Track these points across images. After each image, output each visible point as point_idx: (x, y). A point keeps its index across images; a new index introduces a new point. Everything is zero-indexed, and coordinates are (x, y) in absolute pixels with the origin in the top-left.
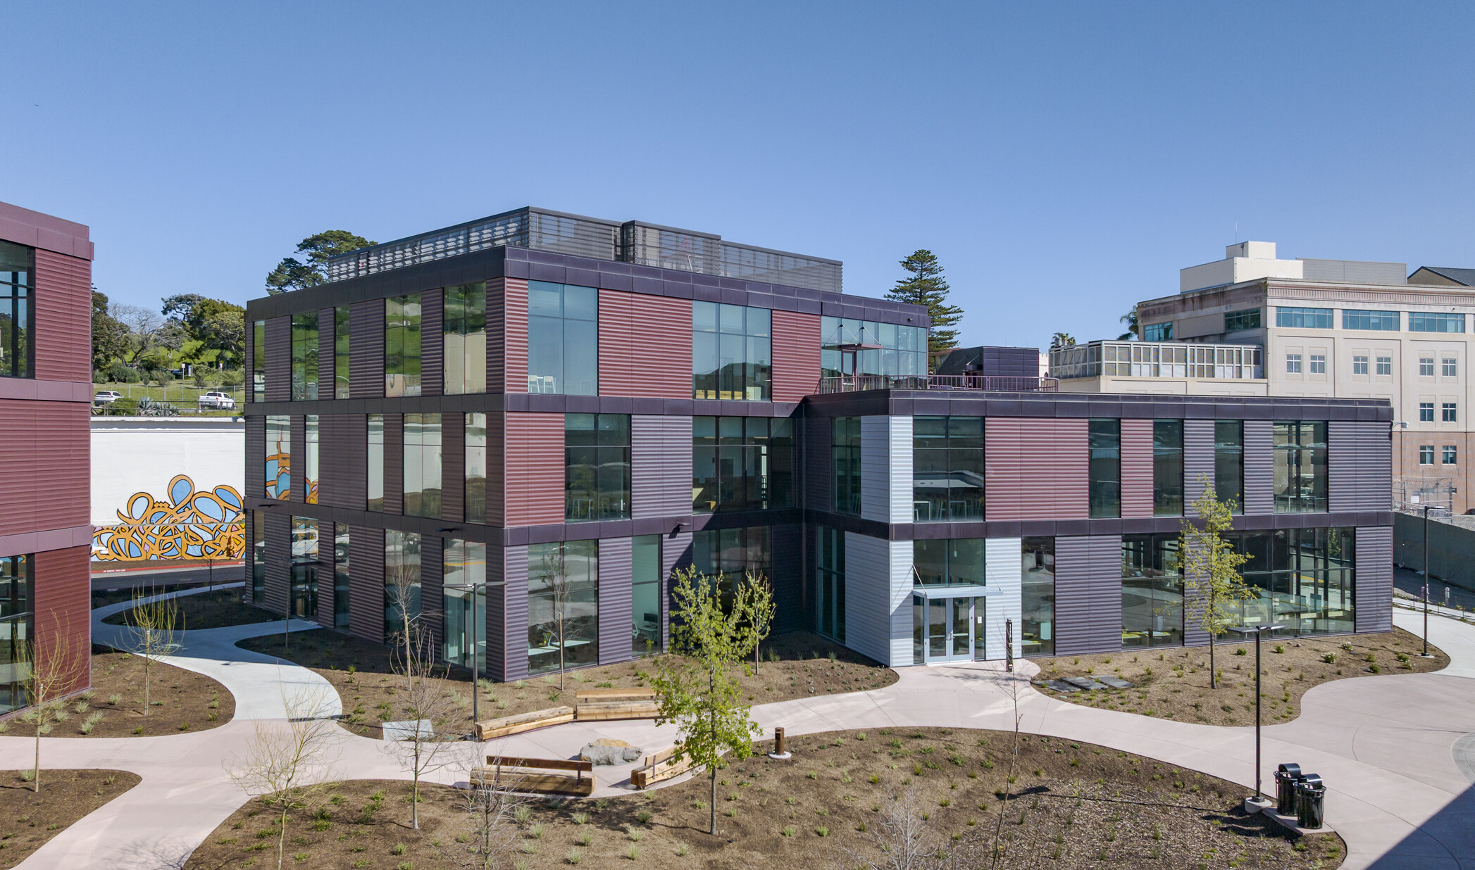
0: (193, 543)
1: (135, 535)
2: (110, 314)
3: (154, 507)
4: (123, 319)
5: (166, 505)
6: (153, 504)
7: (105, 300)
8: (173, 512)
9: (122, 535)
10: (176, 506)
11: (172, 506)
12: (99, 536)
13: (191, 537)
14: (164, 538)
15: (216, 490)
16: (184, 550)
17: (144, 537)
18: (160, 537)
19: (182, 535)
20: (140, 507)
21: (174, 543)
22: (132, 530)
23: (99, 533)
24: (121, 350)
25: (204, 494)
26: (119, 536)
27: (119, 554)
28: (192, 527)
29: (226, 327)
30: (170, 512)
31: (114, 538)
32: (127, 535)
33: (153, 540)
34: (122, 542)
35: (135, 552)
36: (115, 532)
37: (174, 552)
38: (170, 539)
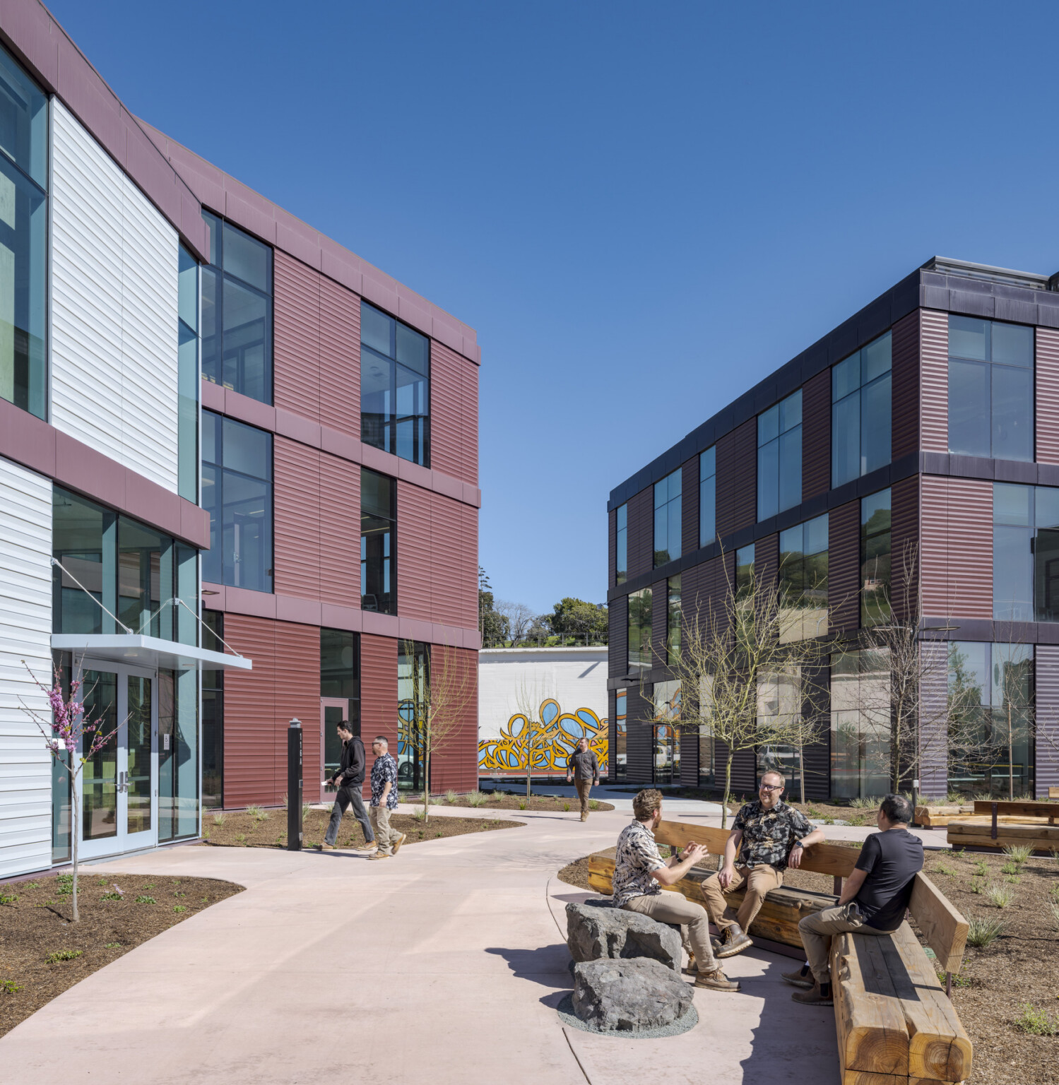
0: (559, 755)
1: (514, 748)
2: (494, 609)
3: (528, 727)
4: (504, 613)
5: (538, 725)
6: (528, 724)
7: (491, 598)
8: (544, 731)
9: (505, 747)
10: (545, 726)
11: (543, 726)
12: (487, 748)
13: (558, 750)
14: (536, 751)
15: (577, 712)
16: (552, 761)
19: (551, 748)
20: (518, 726)
21: (544, 756)
22: (512, 743)
23: (487, 745)
24: (503, 637)
25: (569, 716)
26: (501, 748)
27: (502, 764)
28: (559, 742)
29: (580, 618)
30: (541, 731)
31: (498, 749)
32: (508, 747)
34: (504, 753)
35: (514, 762)
36: (499, 745)
37: (544, 763)
38: (541, 752)
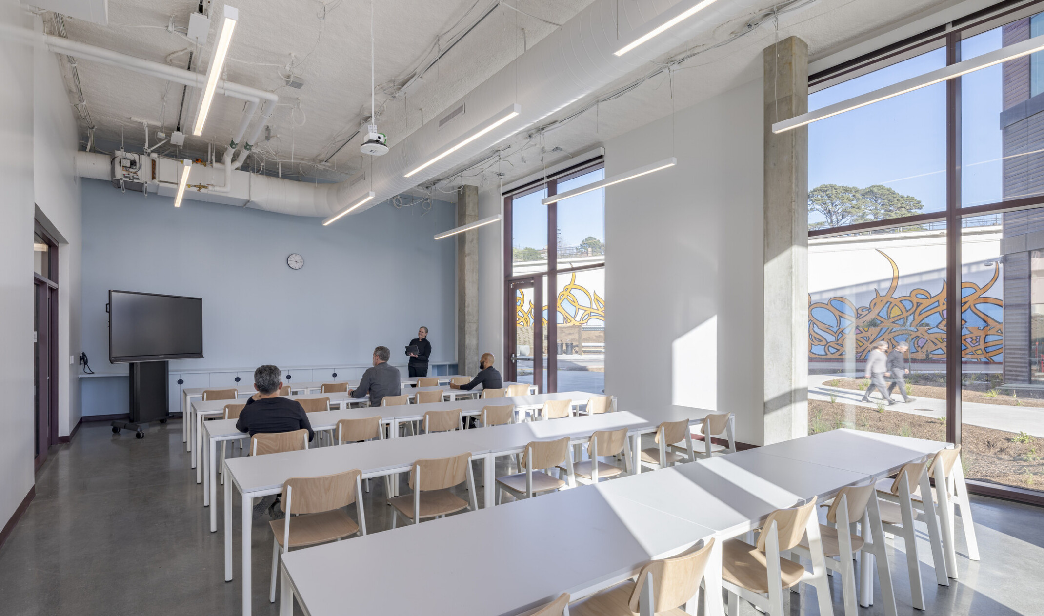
15: (830, 301)
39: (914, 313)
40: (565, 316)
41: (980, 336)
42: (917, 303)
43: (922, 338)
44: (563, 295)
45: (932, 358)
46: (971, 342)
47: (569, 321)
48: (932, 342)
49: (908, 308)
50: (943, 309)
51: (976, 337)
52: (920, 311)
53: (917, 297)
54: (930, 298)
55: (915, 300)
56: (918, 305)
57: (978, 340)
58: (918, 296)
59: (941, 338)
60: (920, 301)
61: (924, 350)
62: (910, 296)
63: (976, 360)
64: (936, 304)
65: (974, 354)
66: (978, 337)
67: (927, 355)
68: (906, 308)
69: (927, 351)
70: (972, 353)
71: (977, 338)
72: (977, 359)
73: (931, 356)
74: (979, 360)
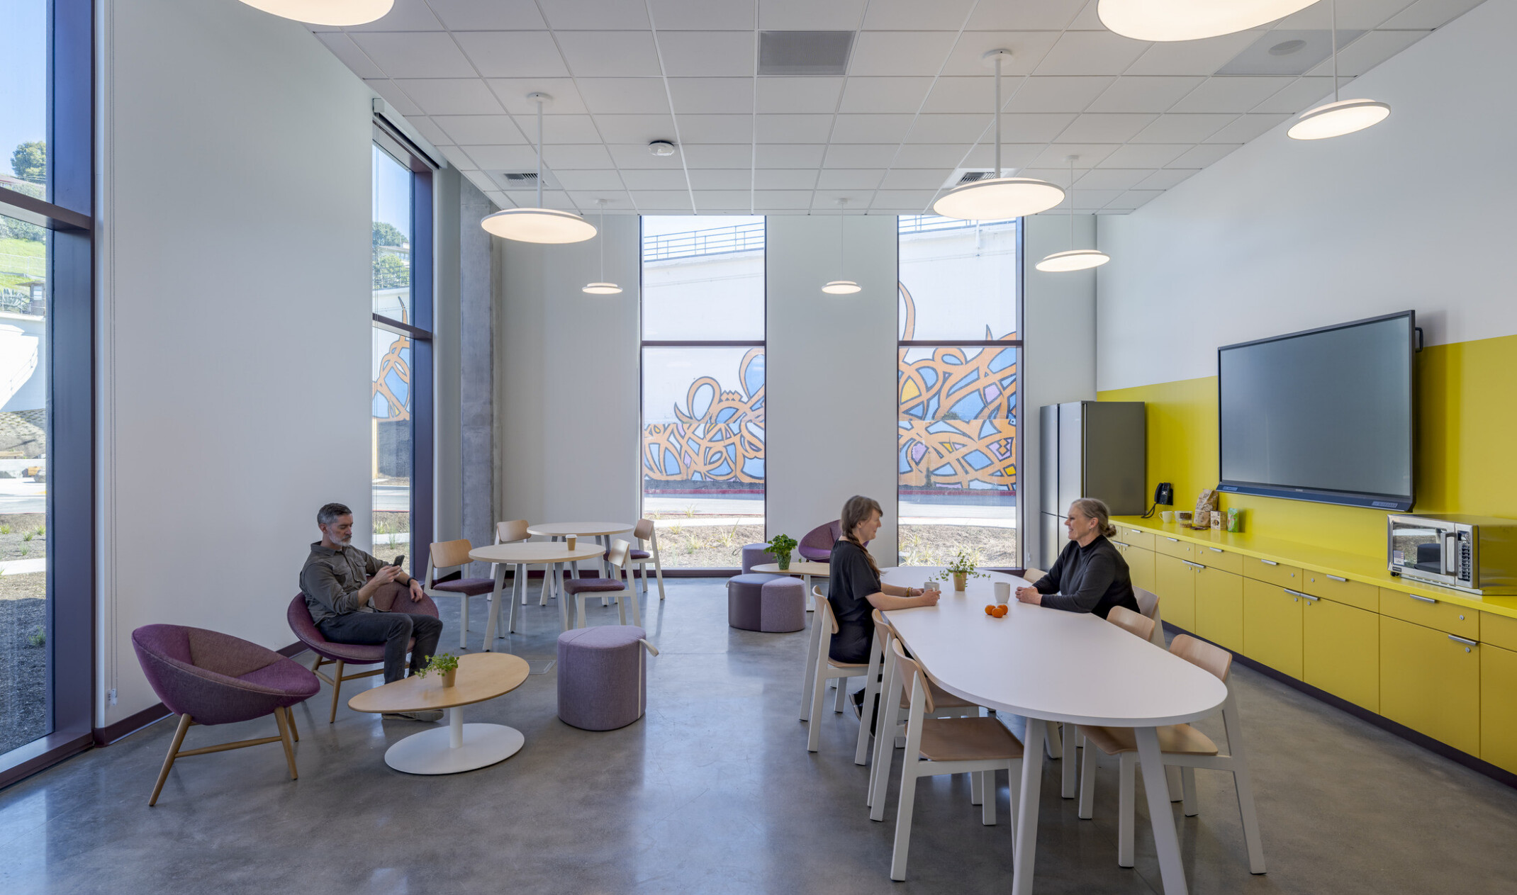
0: (752, 454)
1: (672, 439)
3: (720, 401)
5: (737, 397)
6: (720, 395)
8: (746, 408)
10: (750, 398)
11: (745, 399)
13: (750, 443)
14: (710, 444)
16: (739, 465)
17: (683, 442)
18: (705, 443)
19: (736, 439)
20: (704, 397)
21: (725, 454)
22: (669, 430)
28: (751, 427)
30: (742, 409)
33: (696, 447)
34: (655, 449)
35: (671, 465)
37: (726, 469)
38: (720, 447)
39: (939, 392)
40: (391, 403)
41: (1012, 438)
42: (945, 373)
43: (919, 442)
44: (389, 361)
45: (935, 483)
46: (998, 450)
47: (397, 412)
48: (936, 450)
49: (930, 384)
50: (985, 385)
51: (1006, 439)
52: (948, 388)
53: (944, 361)
54: (964, 363)
55: (941, 368)
56: (947, 376)
57: (1008, 447)
58: (946, 359)
59: (949, 443)
60: (948, 369)
61: (923, 466)
62: (933, 360)
63: (1005, 488)
64: (974, 376)
65: (1002, 475)
66: (1010, 441)
67: (928, 477)
68: (925, 383)
69: (928, 469)
70: (999, 474)
71: (1008, 443)
72: (1007, 485)
73: (933, 479)
74: (1011, 489)
